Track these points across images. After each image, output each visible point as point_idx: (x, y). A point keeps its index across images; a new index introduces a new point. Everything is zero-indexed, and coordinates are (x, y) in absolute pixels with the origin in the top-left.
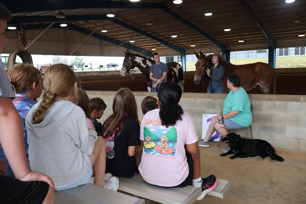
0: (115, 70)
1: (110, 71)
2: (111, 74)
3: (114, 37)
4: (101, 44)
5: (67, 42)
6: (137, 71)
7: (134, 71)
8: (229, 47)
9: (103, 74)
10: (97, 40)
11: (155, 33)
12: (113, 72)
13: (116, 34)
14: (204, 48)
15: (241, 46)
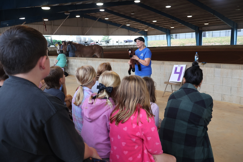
0: (118, 45)
1: (114, 46)
2: (115, 48)
3: (117, 22)
4: (107, 27)
5: (83, 27)
6: (136, 46)
7: (133, 46)
8: (201, 28)
9: (109, 48)
10: (104, 25)
11: (143, 19)
12: (117, 46)
13: (117, 20)
14: (184, 29)
15: (211, 27)
